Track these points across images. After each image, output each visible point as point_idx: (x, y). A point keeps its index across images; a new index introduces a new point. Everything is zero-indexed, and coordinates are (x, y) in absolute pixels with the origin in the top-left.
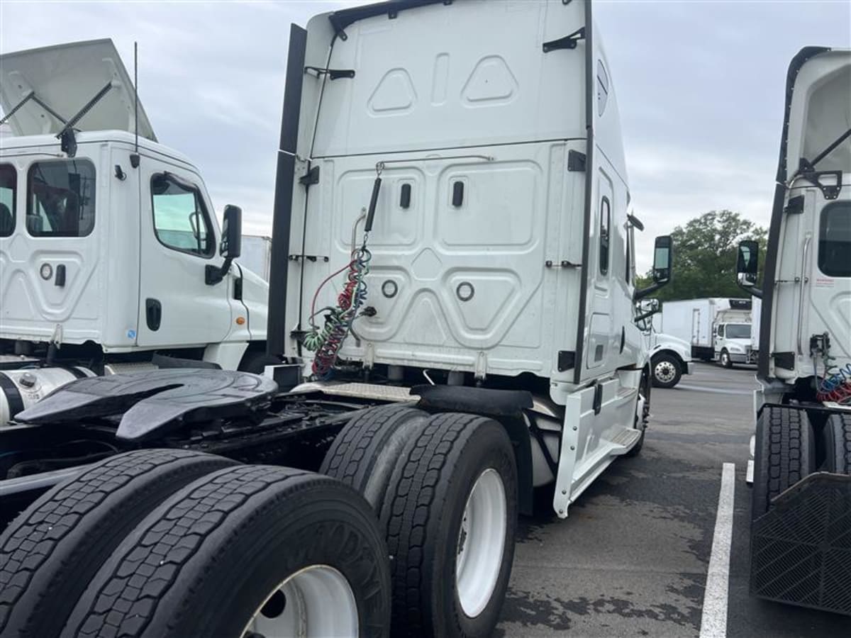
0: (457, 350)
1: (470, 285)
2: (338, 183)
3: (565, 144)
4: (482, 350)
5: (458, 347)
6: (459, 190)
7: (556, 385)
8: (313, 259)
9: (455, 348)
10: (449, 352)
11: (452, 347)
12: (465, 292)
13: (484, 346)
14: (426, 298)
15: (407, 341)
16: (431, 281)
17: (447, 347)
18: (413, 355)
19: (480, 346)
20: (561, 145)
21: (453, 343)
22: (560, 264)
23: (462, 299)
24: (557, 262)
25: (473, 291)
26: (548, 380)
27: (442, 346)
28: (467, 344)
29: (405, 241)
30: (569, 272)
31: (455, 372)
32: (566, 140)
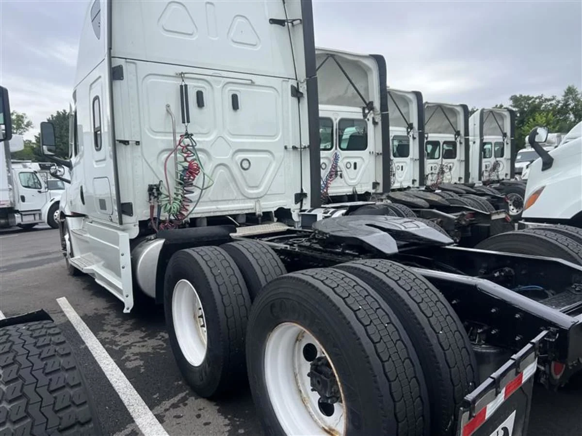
0: (243, 201)
1: (248, 160)
2: (142, 83)
3: (288, 81)
4: (258, 199)
5: (244, 199)
6: (235, 99)
7: (294, 211)
8: (126, 143)
9: (242, 199)
10: (239, 203)
11: (240, 200)
12: (246, 165)
13: (259, 196)
14: (221, 170)
15: (212, 199)
16: (225, 158)
17: (237, 200)
18: (217, 208)
19: (256, 197)
20: (286, 81)
21: (241, 197)
22: (291, 147)
23: (244, 169)
24: (290, 146)
25: (250, 163)
26: (290, 209)
27: (234, 200)
28: (250, 197)
29: (204, 131)
30: (295, 152)
31: (243, 215)
32: (289, 79)
